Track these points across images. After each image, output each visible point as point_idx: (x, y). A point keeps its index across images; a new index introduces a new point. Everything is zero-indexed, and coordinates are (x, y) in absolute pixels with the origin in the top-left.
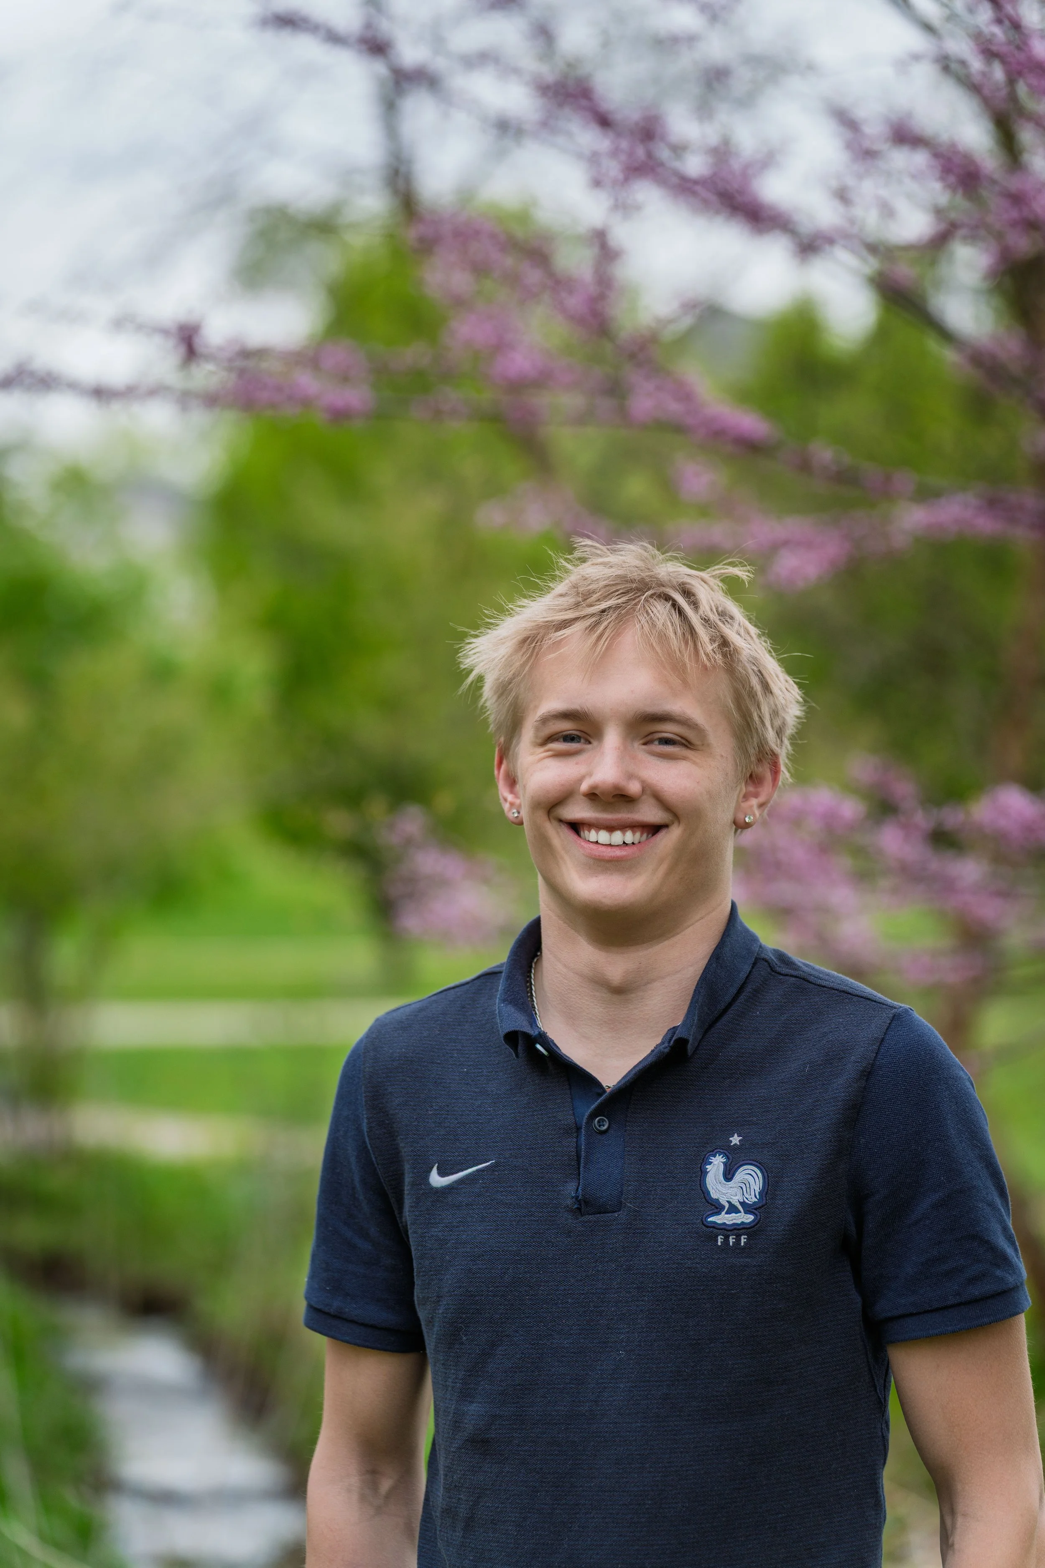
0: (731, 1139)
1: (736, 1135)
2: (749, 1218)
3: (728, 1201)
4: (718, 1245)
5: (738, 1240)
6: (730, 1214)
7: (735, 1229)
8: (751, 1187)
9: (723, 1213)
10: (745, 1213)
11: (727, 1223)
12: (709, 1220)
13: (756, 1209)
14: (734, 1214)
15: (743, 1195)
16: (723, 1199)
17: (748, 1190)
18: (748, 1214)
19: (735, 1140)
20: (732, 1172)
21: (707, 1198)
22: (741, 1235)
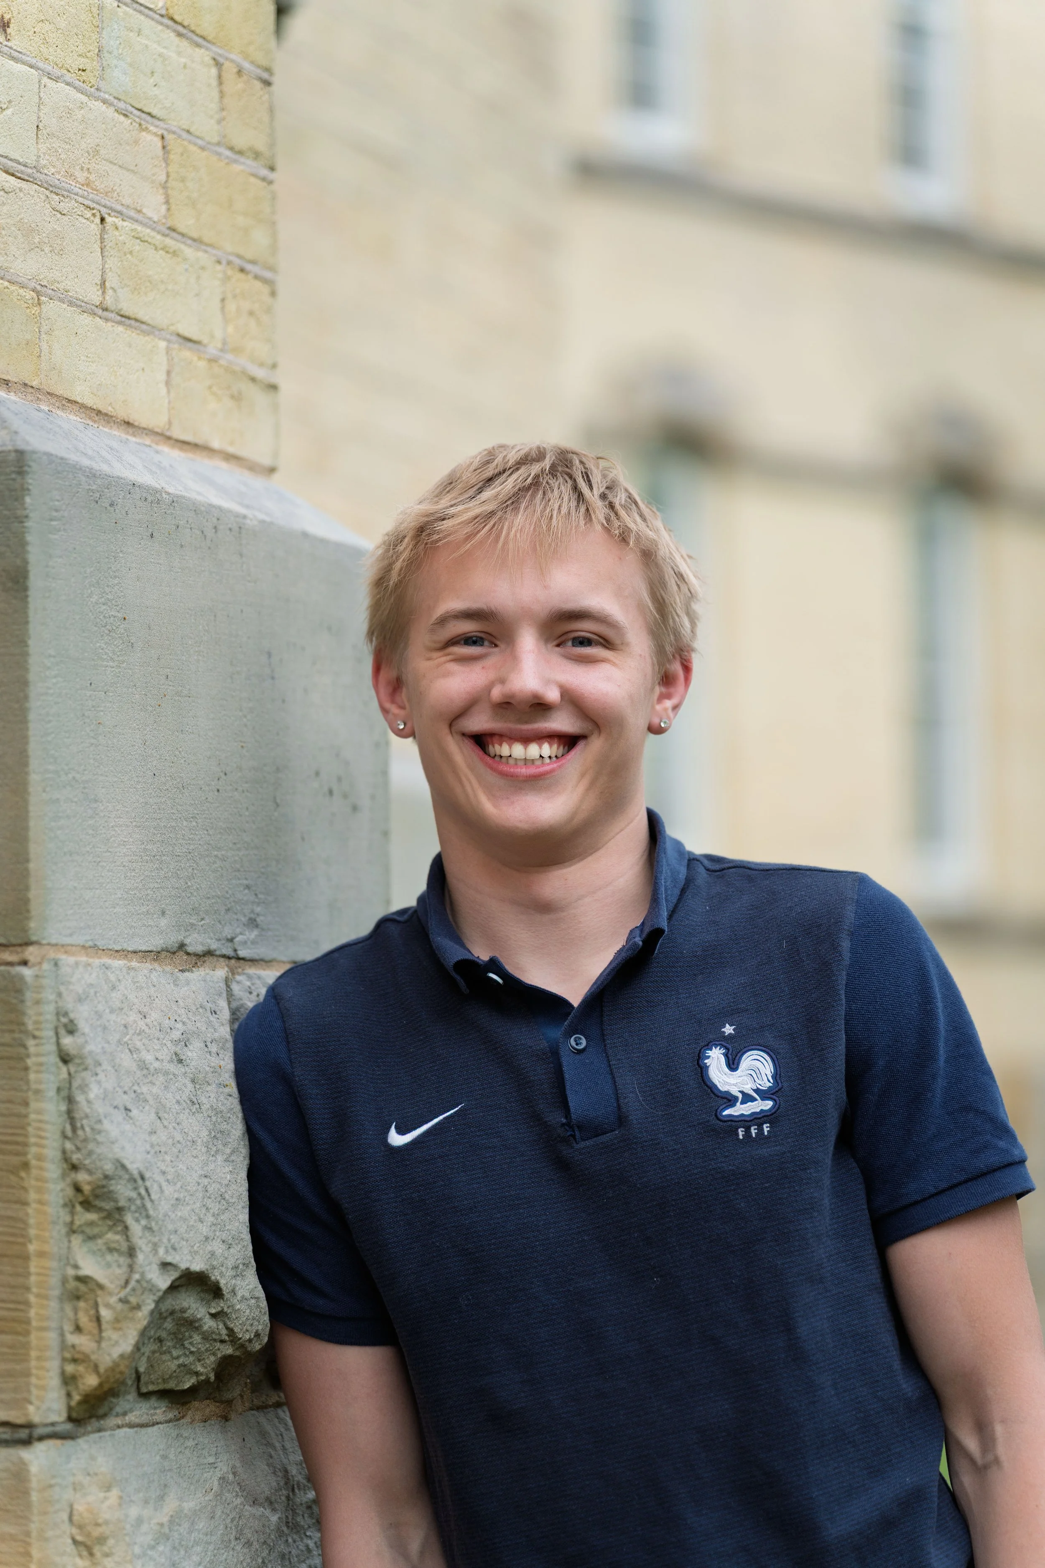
0: (723, 1030)
1: (727, 1025)
4: (738, 1139)
8: (761, 1072)
9: (738, 1104)
10: (762, 1100)
11: (745, 1114)
12: (724, 1113)
13: (772, 1094)
14: (750, 1103)
15: (755, 1081)
16: (734, 1090)
17: (759, 1076)
19: (728, 1030)
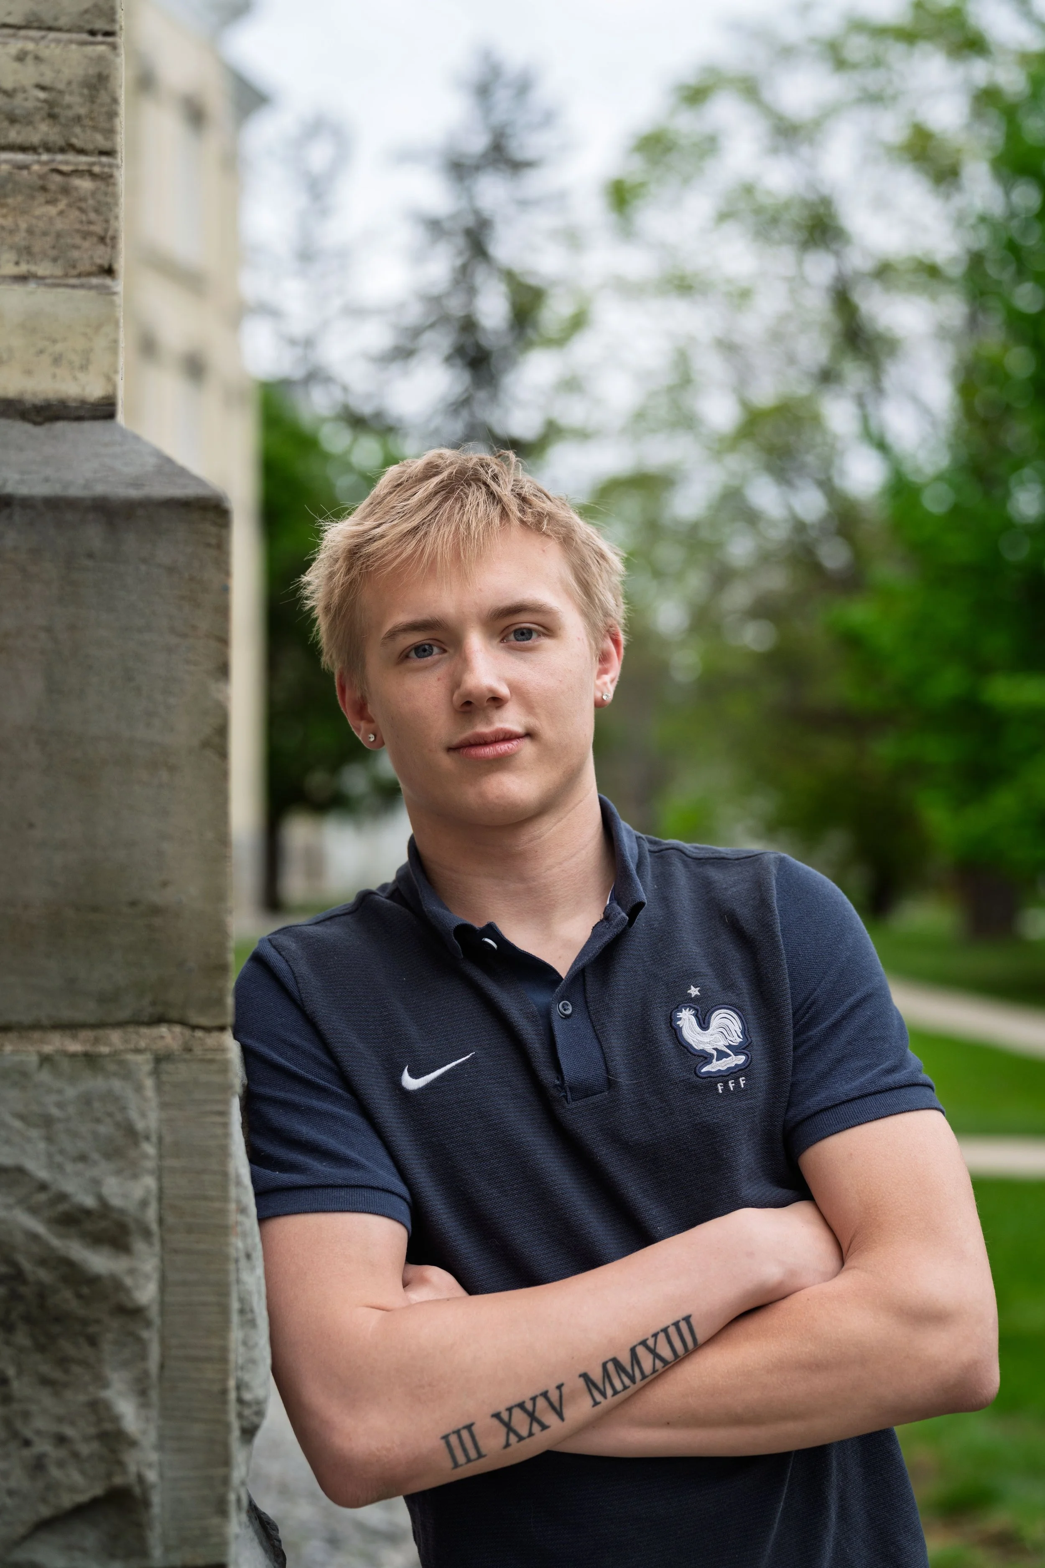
2: (741, 1059)
3: (714, 1049)
5: (737, 1083)
6: (721, 1059)
7: (732, 1073)
8: (731, 1030)
9: (714, 1060)
10: (735, 1055)
11: (722, 1069)
12: (702, 1071)
13: (744, 1049)
14: (724, 1059)
15: (726, 1038)
16: (708, 1048)
17: (729, 1033)
18: (738, 1055)
19: (694, 991)
20: (706, 1021)
21: (692, 1051)
22: (739, 1078)
